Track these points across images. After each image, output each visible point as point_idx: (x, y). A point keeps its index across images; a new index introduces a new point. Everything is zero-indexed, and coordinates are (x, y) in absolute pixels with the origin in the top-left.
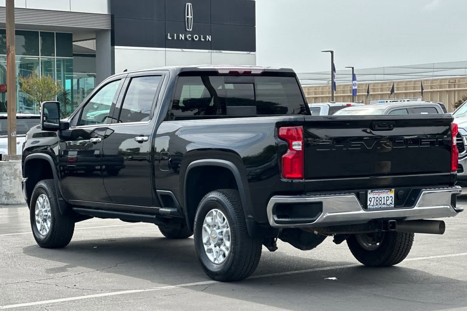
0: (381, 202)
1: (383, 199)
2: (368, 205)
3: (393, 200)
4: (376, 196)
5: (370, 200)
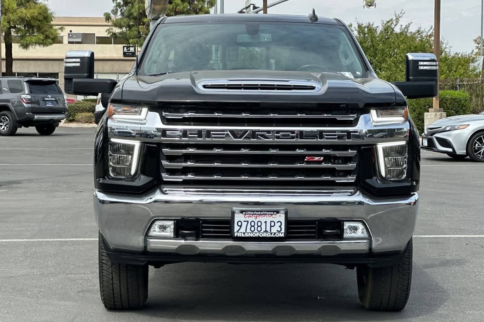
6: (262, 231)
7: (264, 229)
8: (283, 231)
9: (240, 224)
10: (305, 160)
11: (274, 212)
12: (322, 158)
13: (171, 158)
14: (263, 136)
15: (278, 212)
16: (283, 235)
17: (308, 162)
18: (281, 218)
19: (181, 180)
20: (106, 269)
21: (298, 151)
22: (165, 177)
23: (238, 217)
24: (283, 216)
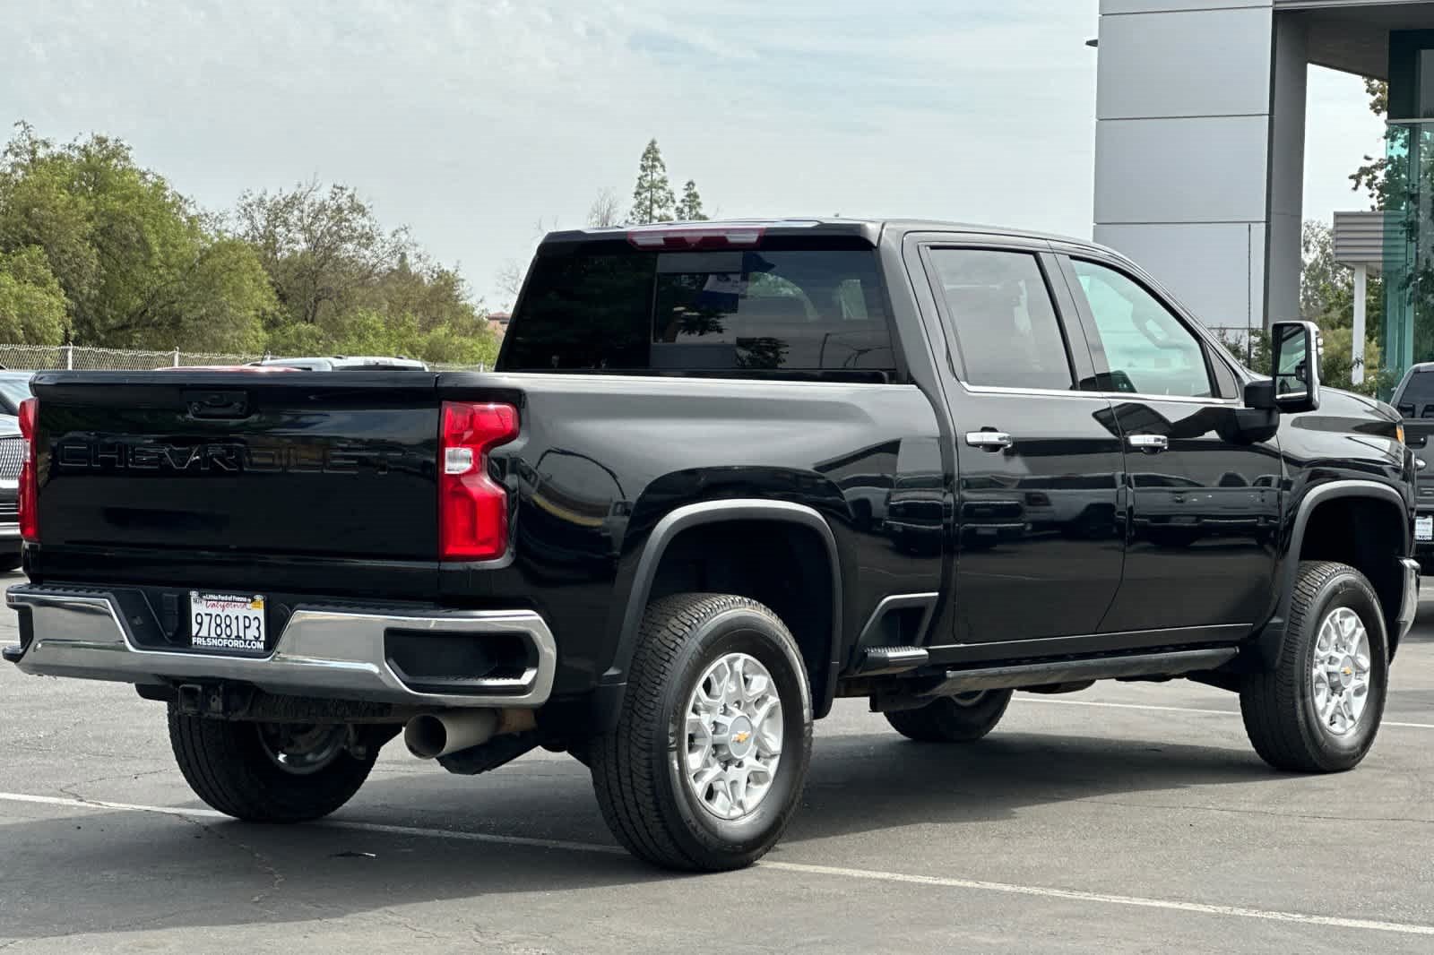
0: (228, 629)
1: (234, 621)
2: (194, 633)
3: (262, 629)
4: (214, 611)
5: (199, 621)
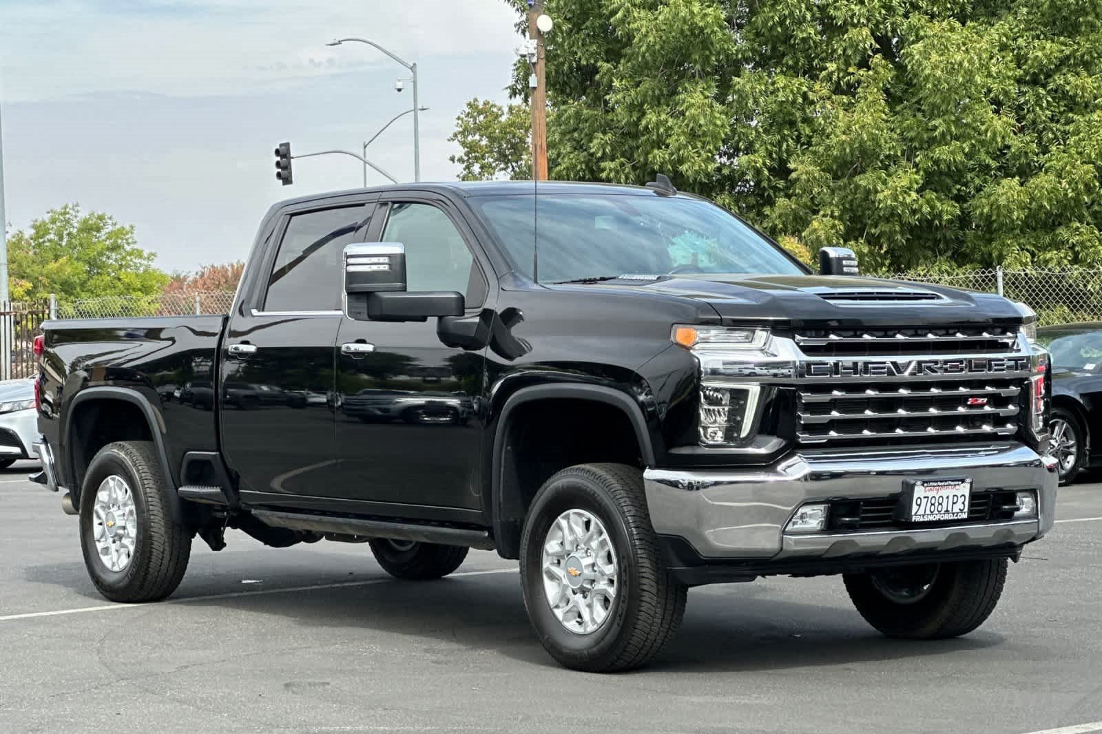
6: (943, 512)
7: (945, 509)
8: (966, 510)
9: (919, 503)
10: (969, 403)
11: (959, 481)
12: (985, 400)
13: (812, 408)
14: (929, 368)
15: (963, 481)
16: (965, 516)
17: (971, 407)
18: (964, 489)
19: (825, 441)
20: (648, 600)
21: (962, 390)
22: (804, 438)
23: (919, 491)
24: (968, 486)
